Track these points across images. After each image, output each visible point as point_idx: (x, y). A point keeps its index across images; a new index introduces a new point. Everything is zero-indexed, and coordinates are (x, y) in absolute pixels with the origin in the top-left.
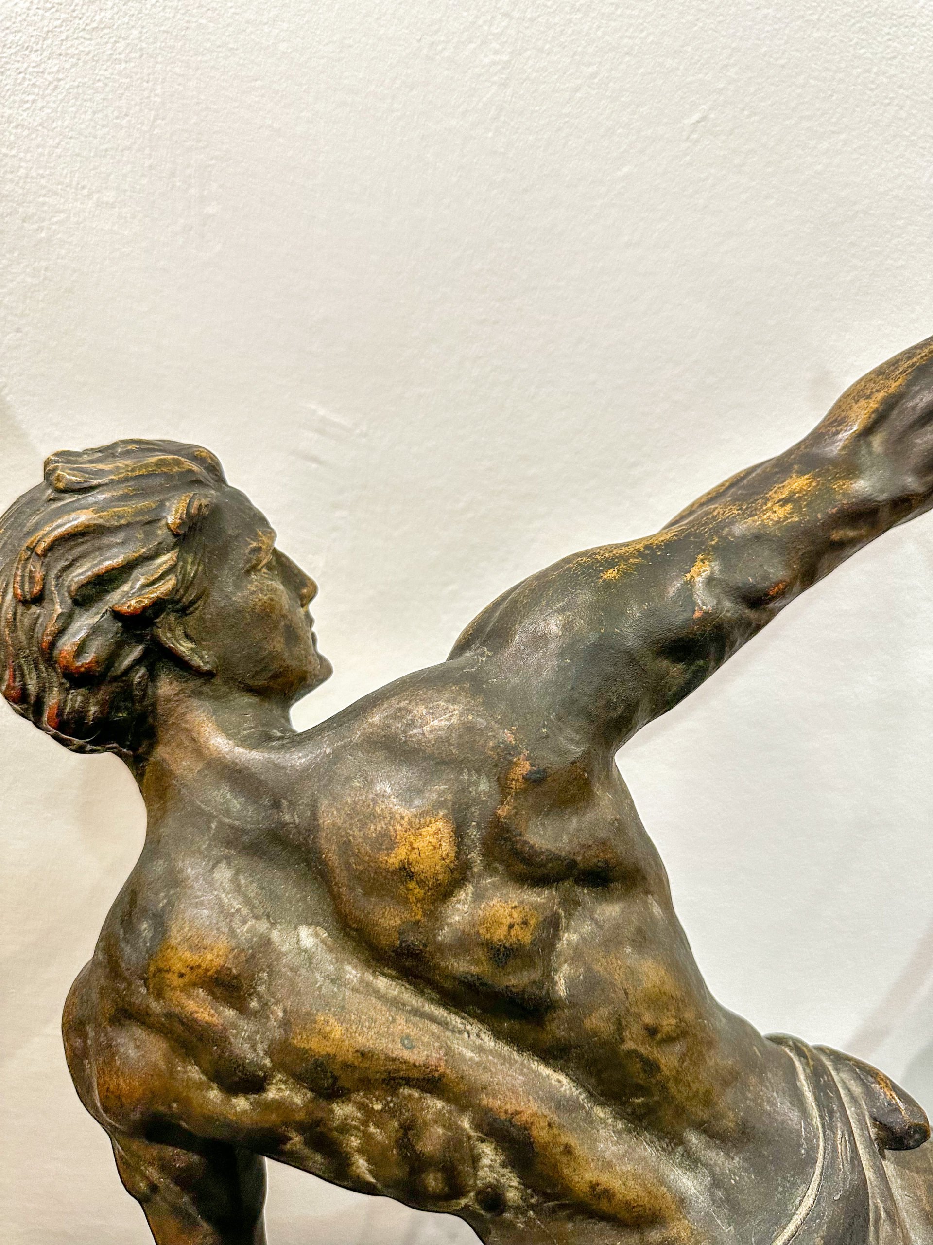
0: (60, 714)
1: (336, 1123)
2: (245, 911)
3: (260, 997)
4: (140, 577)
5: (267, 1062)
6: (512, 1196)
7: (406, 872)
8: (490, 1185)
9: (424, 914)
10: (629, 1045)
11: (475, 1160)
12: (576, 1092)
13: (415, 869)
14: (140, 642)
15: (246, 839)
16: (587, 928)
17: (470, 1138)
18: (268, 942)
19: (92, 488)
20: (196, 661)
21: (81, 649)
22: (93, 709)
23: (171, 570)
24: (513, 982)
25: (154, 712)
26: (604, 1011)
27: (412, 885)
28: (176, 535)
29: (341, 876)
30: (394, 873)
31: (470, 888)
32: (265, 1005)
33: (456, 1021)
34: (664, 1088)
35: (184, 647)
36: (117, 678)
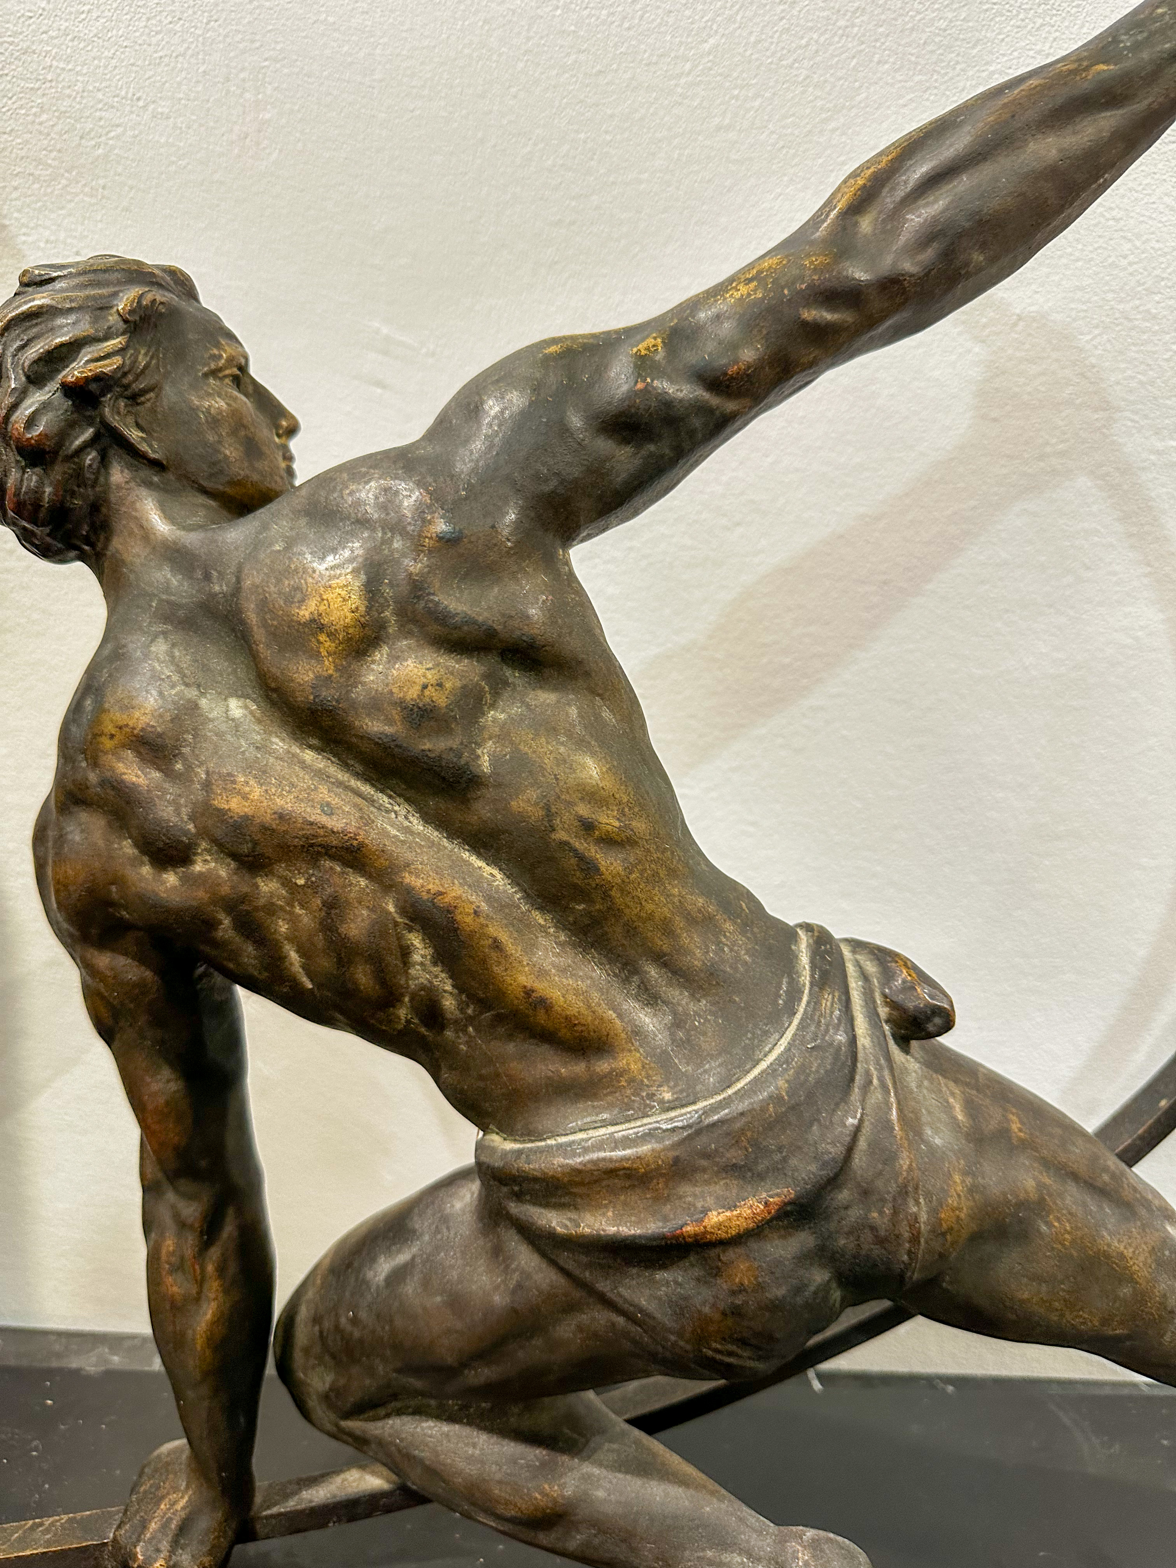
0: (17, 494)
1: (262, 902)
2: (175, 678)
3: (185, 760)
4: (87, 354)
5: (191, 827)
6: (449, 1003)
7: (316, 626)
8: (423, 988)
9: (337, 670)
10: (561, 835)
11: (405, 952)
12: (511, 890)
13: (325, 621)
14: (91, 425)
15: (181, 613)
16: (516, 710)
17: (396, 924)
18: (196, 706)
19: (52, 280)
20: (144, 447)
21: (31, 422)
22: (48, 490)
23: (121, 351)
24: (428, 746)
25: (107, 501)
26: (533, 794)
27: (323, 638)
28: (126, 321)
29: (259, 634)
30: (305, 625)
31: (385, 649)
32: (189, 768)
33: (384, 799)
34: (606, 896)
35: (134, 435)
36: (69, 458)
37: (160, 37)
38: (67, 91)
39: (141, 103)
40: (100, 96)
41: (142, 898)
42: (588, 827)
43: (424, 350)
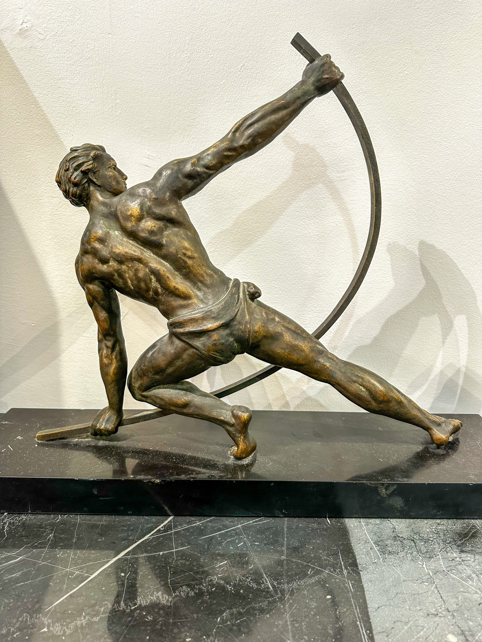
0: (72, 192)
1: (123, 270)
2: (105, 227)
3: (107, 243)
4: (85, 165)
5: (109, 255)
6: (160, 290)
7: (131, 215)
8: (154, 287)
9: (135, 224)
10: (179, 256)
11: (151, 279)
12: (171, 267)
13: (133, 215)
14: (86, 178)
15: (105, 215)
16: (170, 232)
17: (149, 274)
18: (109, 232)
20: (97, 183)
21: (75, 178)
22: (78, 191)
23: (92, 164)
24: (153, 238)
25: (90, 194)
26: (174, 248)
27: (132, 218)
28: (93, 158)
29: (121, 218)
30: (129, 215)
31: (144, 220)
32: (108, 244)
33: (145, 250)
34: (189, 268)
35: (95, 180)
36: (82, 185)
37: (91, 83)
38: (69, 97)
39: (87, 99)
40: (77, 97)
41: (100, 271)
42: (185, 254)
43: (157, 157)
